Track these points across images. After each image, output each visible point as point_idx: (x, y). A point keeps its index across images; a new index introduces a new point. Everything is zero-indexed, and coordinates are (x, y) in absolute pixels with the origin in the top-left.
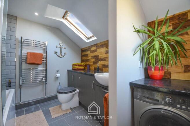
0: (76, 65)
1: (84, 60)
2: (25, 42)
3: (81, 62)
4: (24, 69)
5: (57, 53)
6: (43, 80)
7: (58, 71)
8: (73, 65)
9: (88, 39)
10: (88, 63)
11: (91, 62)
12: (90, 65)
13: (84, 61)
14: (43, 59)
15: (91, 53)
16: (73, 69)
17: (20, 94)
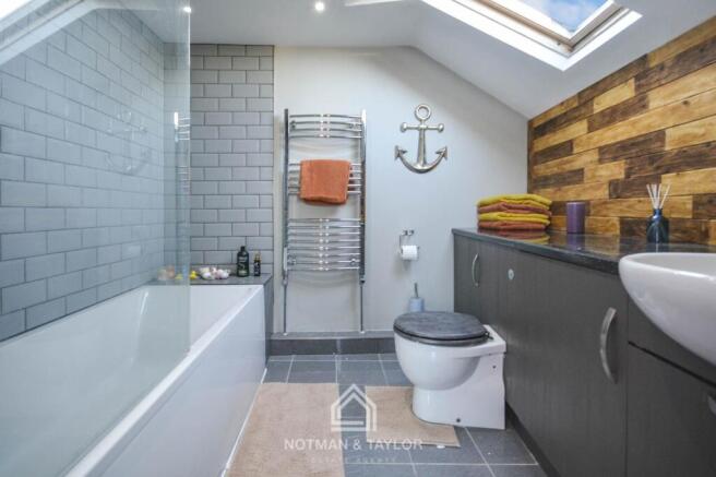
0: (495, 206)
1: (546, 178)
2: (298, 127)
3: (530, 192)
4: (296, 221)
5: (404, 155)
6: (350, 265)
7: (408, 234)
8: (483, 208)
9: (572, 46)
10: (572, 195)
11: (598, 188)
12: (588, 203)
13: (545, 186)
14: (351, 182)
15: (591, 129)
16: (481, 229)
17: (285, 305)
